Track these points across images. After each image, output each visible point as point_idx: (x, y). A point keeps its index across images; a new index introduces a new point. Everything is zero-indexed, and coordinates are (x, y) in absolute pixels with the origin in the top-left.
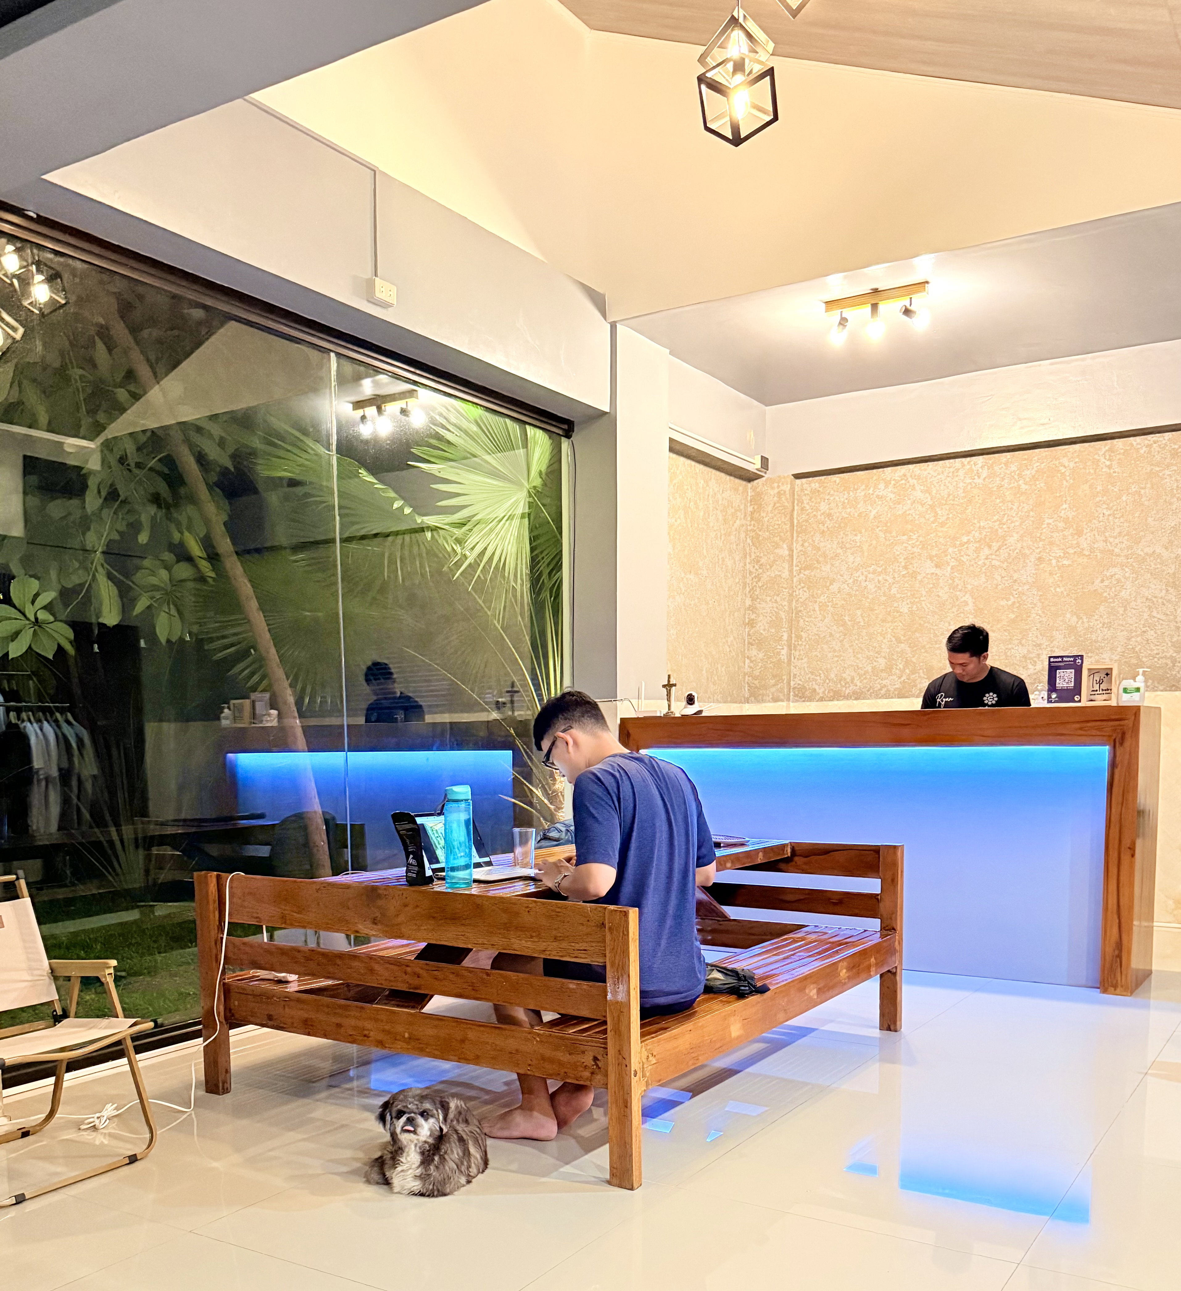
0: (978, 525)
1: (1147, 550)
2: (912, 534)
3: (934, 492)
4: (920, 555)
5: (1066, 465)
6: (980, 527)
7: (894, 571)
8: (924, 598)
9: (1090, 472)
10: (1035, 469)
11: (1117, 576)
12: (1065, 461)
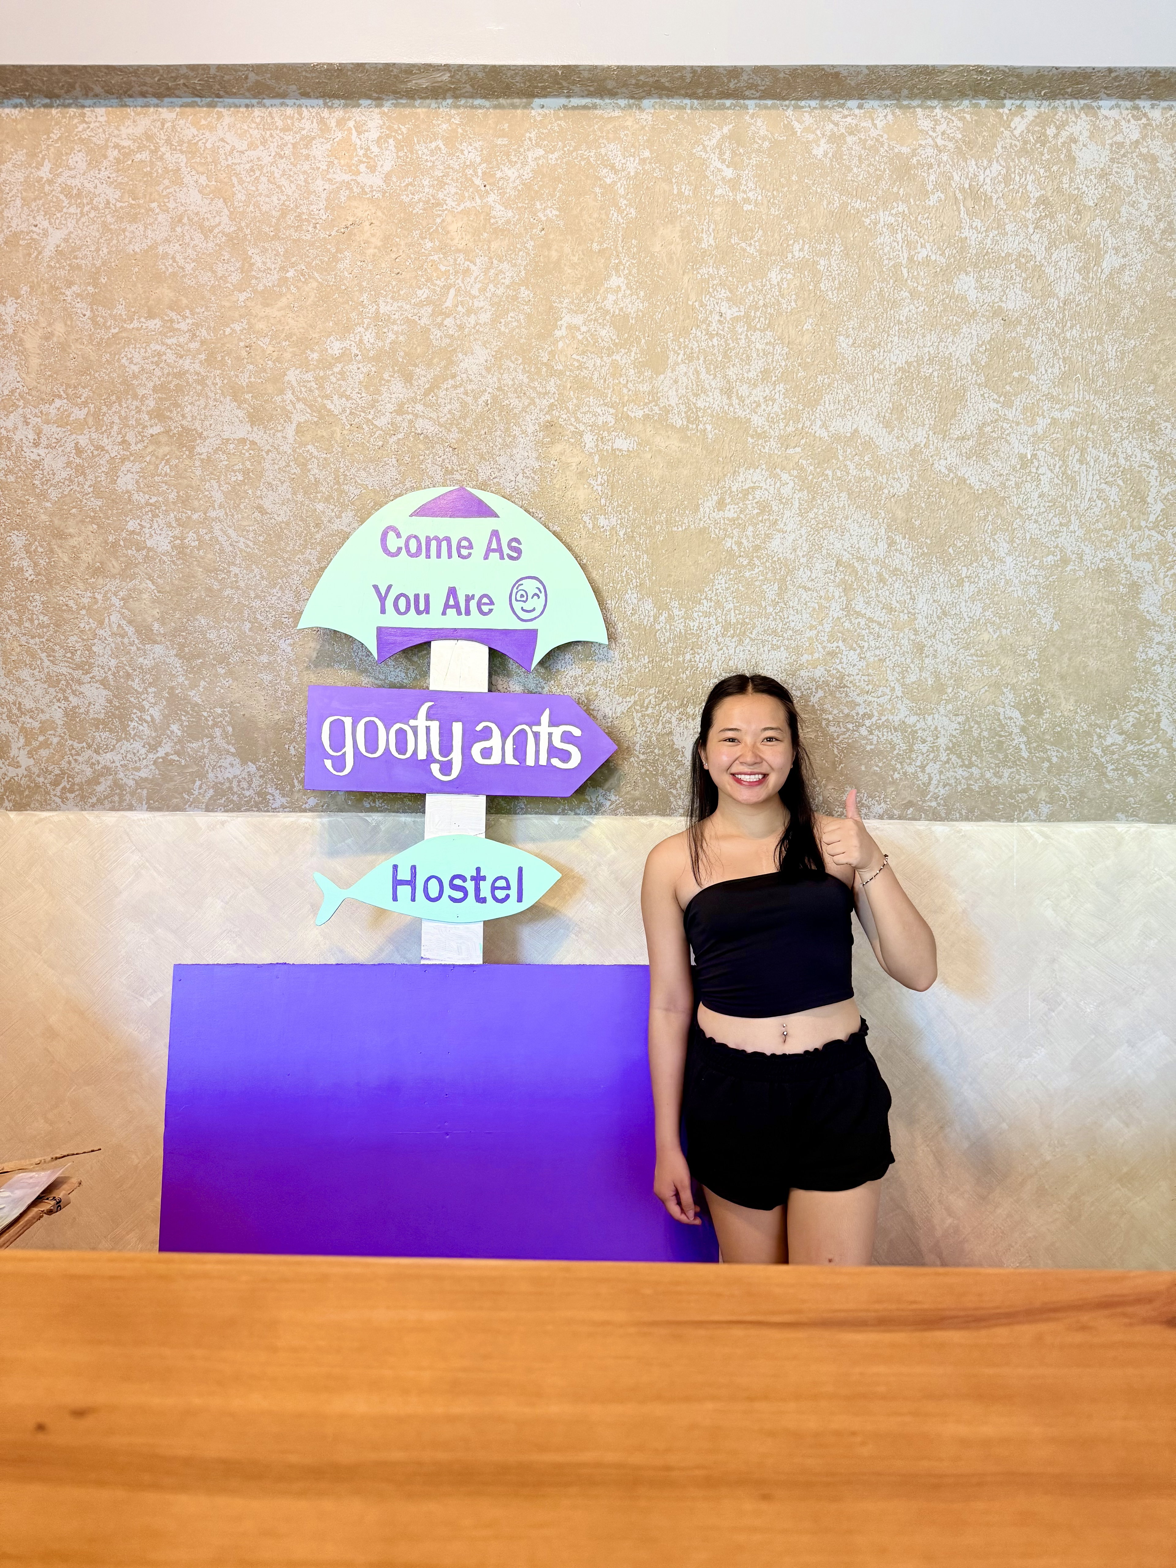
0: (373, 309)
1: (838, 426)
2: (173, 315)
3: (241, 196)
4: (202, 381)
5: (618, 166)
6: (377, 316)
7: (124, 420)
8: (221, 514)
9: (680, 193)
10: (533, 164)
11: (758, 493)
12: (613, 151)
